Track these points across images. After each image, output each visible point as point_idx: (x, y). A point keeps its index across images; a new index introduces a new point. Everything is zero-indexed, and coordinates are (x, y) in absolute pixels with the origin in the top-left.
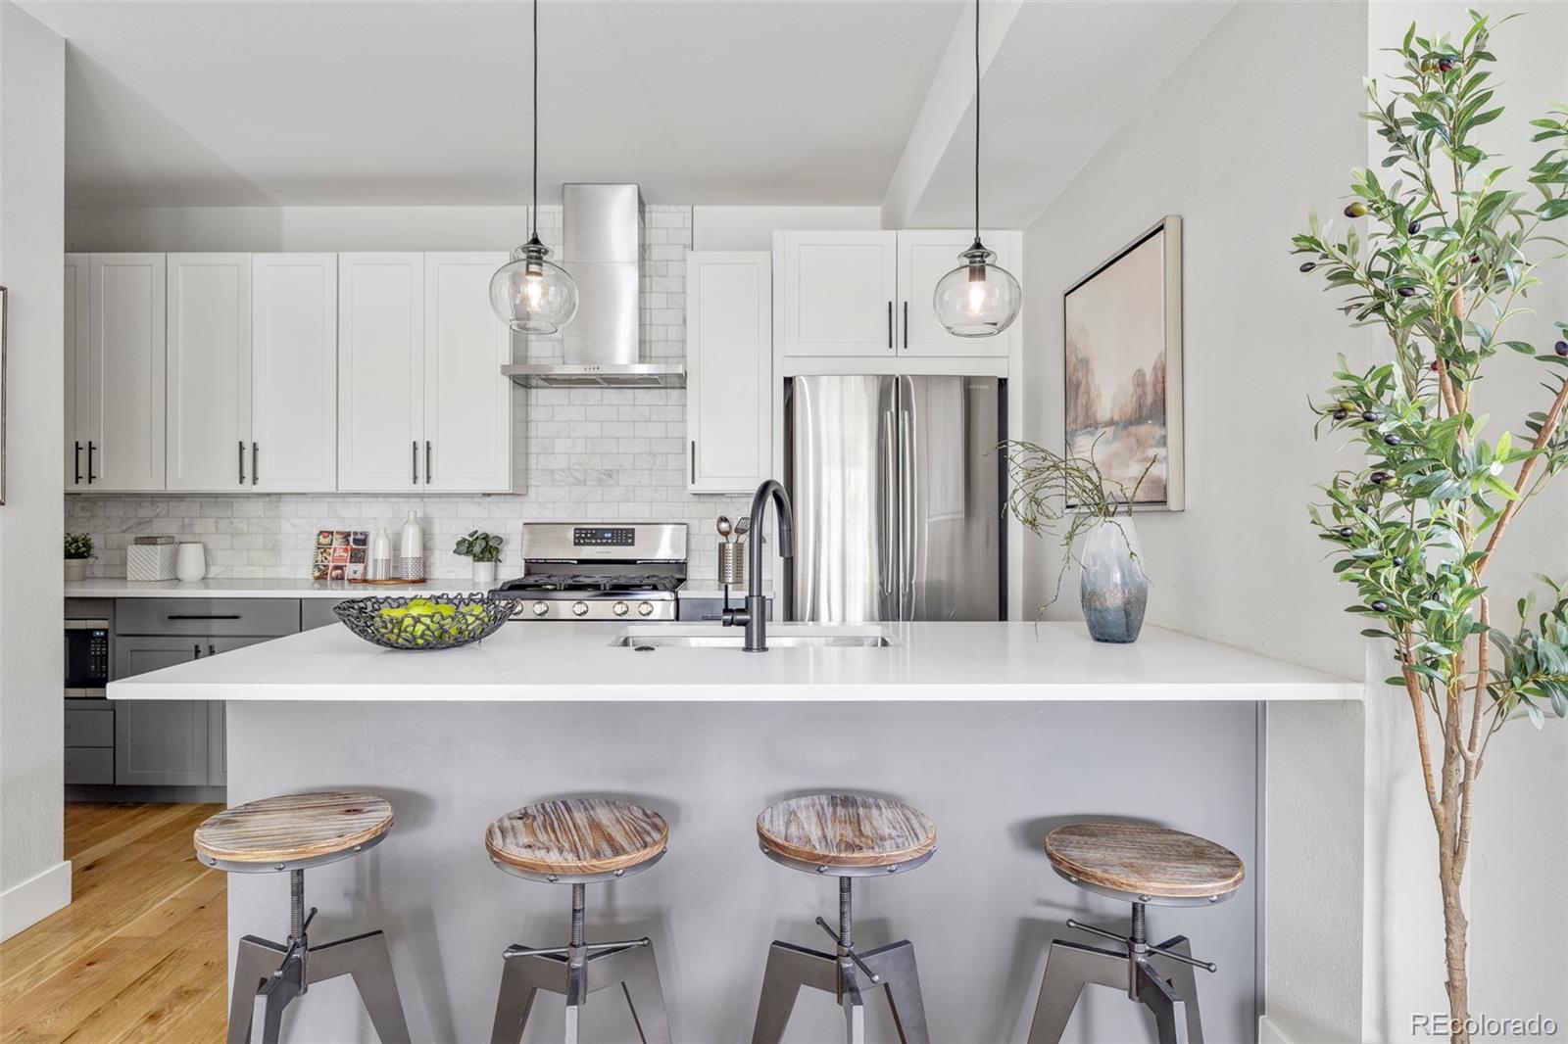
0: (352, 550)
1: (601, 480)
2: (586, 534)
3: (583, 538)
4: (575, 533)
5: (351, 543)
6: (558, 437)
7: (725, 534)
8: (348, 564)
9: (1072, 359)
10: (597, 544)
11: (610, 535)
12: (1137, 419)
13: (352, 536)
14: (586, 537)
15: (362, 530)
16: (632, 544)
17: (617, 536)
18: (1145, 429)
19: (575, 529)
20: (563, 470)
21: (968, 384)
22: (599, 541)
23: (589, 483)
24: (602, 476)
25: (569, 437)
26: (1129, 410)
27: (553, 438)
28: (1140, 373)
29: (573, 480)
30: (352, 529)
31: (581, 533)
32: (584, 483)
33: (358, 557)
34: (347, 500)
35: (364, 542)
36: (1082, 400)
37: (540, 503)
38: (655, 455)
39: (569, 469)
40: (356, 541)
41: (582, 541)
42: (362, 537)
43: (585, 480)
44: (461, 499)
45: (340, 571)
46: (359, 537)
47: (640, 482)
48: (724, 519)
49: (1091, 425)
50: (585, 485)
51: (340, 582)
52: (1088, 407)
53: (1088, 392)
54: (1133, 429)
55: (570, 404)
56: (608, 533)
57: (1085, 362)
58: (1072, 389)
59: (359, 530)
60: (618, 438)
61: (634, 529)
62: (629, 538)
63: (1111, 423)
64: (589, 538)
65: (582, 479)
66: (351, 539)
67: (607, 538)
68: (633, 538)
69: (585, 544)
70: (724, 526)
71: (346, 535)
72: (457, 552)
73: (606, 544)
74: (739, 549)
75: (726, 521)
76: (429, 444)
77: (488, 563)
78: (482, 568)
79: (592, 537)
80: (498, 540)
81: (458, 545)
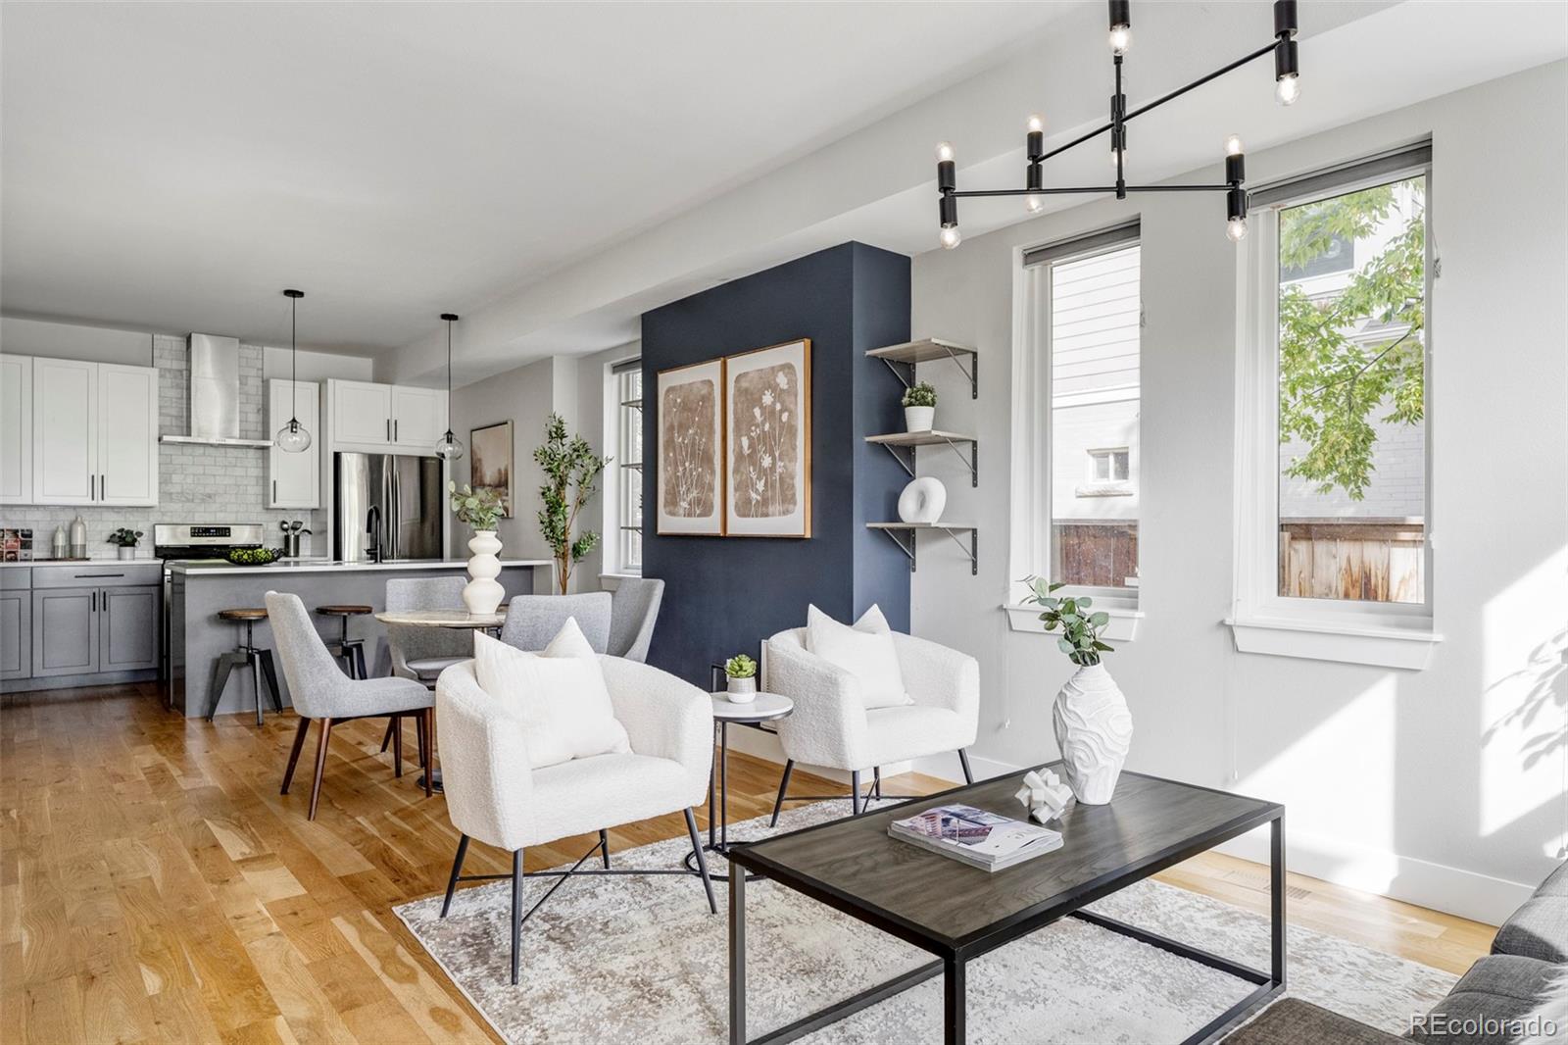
0: (21, 541)
1: (203, 500)
2: (199, 530)
3: (197, 533)
4: (192, 530)
5: (20, 536)
6: (174, 474)
7: (286, 530)
8: (19, 549)
9: (474, 458)
10: (204, 536)
11: (214, 531)
12: (499, 485)
13: (20, 532)
14: (199, 532)
15: (27, 528)
16: (229, 536)
17: (219, 532)
18: (502, 489)
19: (192, 527)
20: (178, 493)
21: (422, 460)
22: (208, 534)
23: (196, 500)
24: (205, 497)
25: (182, 474)
26: (497, 482)
27: (171, 474)
28: (500, 470)
29: (186, 499)
30: (19, 527)
31: (196, 530)
32: (193, 501)
33: (27, 544)
34: (14, 509)
35: (30, 535)
36: (478, 474)
37: (162, 512)
38: (239, 486)
39: (182, 493)
40: (23, 535)
42: (28, 533)
43: (193, 499)
45: (13, 554)
46: (26, 532)
47: (229, 501)
48: (284, 522)
49: (483, 485)
52: (481, 477)
53: (481, 472)
54: (498, 489)
55: (183, 454)
56: (212, 530)
57: (480, 460)
58: (475, 470)
59: (24, 528)
60: (214, 476)
61: (229, 528)
62: (227, 532)
63: (490, 485)
64: (201, 533)
65: (191, 498)
66: (19, 534)
67: (212, 533)
68: (229, 532)
69: (197, 536)
70: (285, 526)
71: (15, 532)
72: (108, 541)
73: (213, 536)
74: (297, 538)
75: (286, 523)
76: (103, 477)
77: (132, 548)
78: (127, 551)
79: (203, 532)
80: (140, 534)
81: (111, 537)
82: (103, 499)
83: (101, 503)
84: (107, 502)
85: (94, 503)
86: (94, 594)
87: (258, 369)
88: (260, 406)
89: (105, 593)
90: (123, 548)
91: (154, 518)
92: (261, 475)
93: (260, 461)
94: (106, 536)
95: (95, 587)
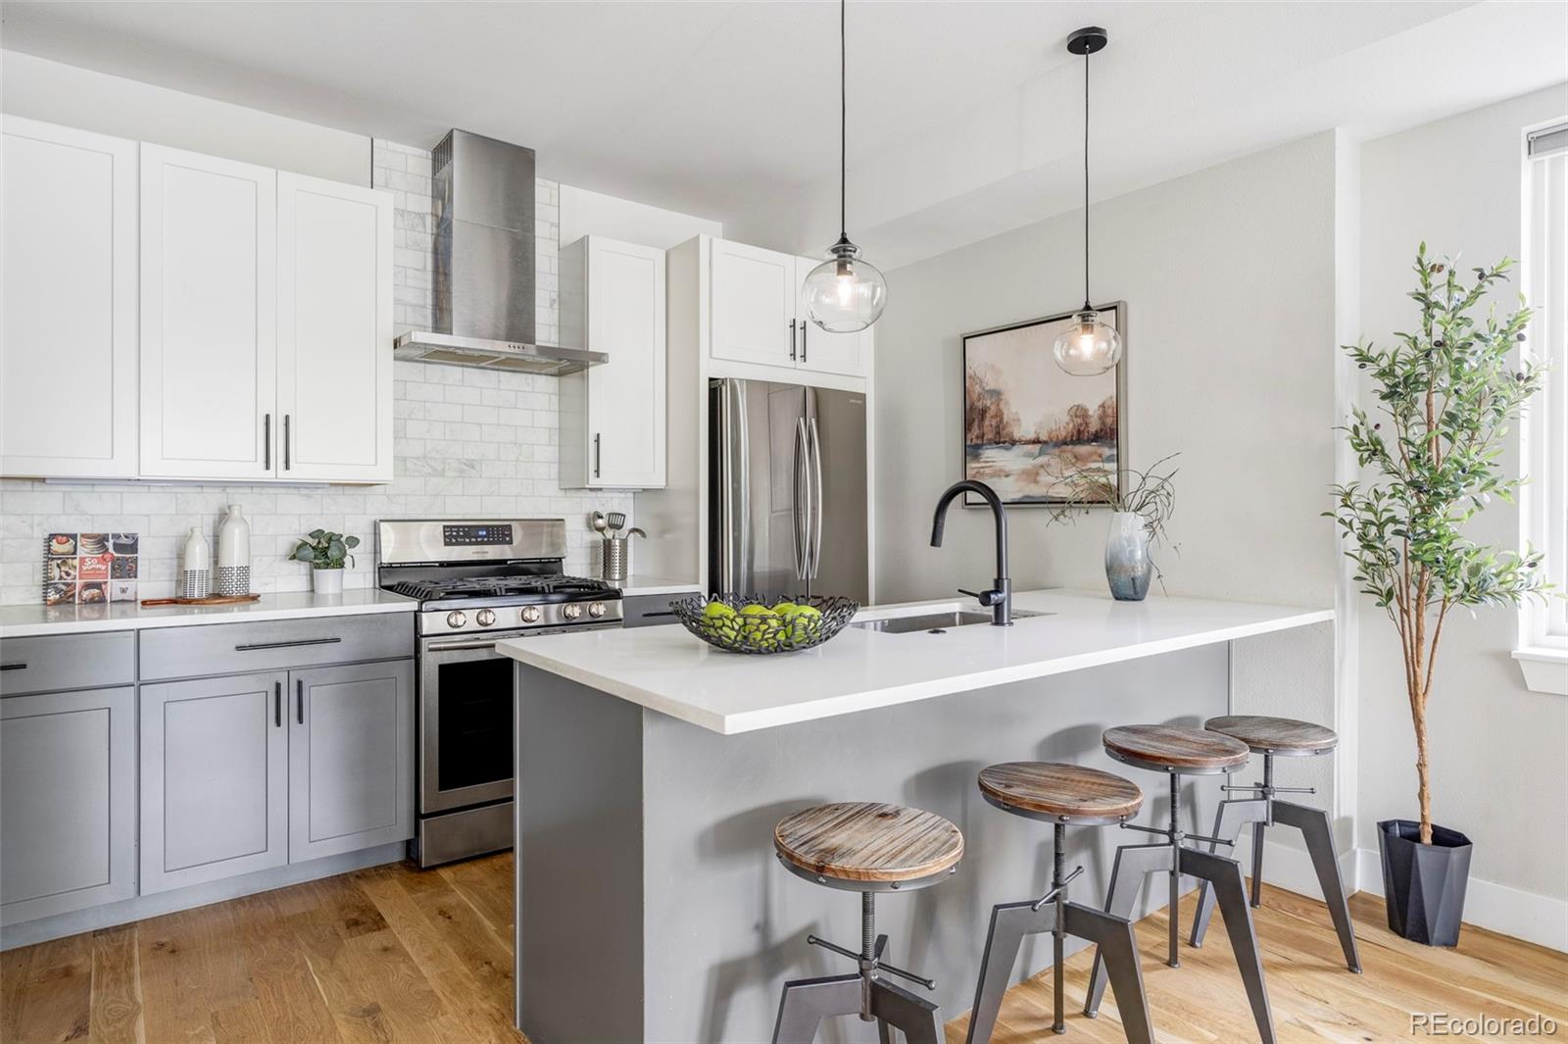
0: (114, 560)
1: (461, 471)
2: (458, 532)
3: (455, 537)
4: (445, 532)
5: (111, 550)
6: (411, 419)
7: (601, 529)
8: (109, 580)
10: (471, 543)
11: (484, 533)
13: (111, 541)
14: (458, 536)
15: (127, 532)
17: (493, 535)
19: (445, 527)
20: (417, 458)
22: (473, 540)
23: (448, 473)
24: (463, 466)
25: (425, 420)
26: (1063, 434)
27: (405, 419)
29: (430, 471)
30: (109, 530)
31: (452, 531)
32: (443, 474)
33: (125, 568)
34: (98, 489)
35: (133, 548)
38: (520, 445)
39: (425, 457)
40: (118, 547)
41: (454, 541)
42: (130, 542)
43: (444, 470)
44: (282, 491)
45: (96, 591)
46: (124, 541)
47: (505, 474)
48: (599, 515)
49: (1006, 442)
50: (443, 476)
51: (96, 607)
52: (999, 428)
56: (482, 530)
57: (995, 393)
59: (121, 531)
60: (480, 424)
61: (510, 526)
62: (507, 535)
63: (1039, 442)
64: (461, 537)
65: (439, 468)
66: (110, 545)
67: (483, 537)
68: (510, 535)
69: (457, 544)
70: (601, 522)
71: (101, 540)
72: (293, 557)
73: (482, 543)
74: (624, 543)
75: (601, 517)
76: (287, 417)
77: (337, 571)
78: (328, 579)
79: (467, 535)
80: (353, 541)
81: (299, 547)
82: (287, 468)
83: (284, 475)
84: (296, 473)
85: (269, 476)
86: (278, 686)
87: (552, 225)
88: (555, 296)
89: (300, 683)
90: (320, 573)
91: (376, 506)
92: (556, 425)
93: (555, 399)
94: (285, 545)
95: (280, 669)
